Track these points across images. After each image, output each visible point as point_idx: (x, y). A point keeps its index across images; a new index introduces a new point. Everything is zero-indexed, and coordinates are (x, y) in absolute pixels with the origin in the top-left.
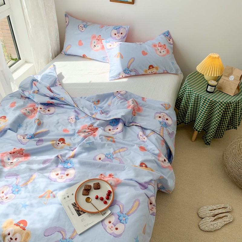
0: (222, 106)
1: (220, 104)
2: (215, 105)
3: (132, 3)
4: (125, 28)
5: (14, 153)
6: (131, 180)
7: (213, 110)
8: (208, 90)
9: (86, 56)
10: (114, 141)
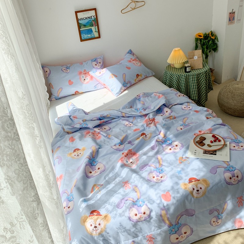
3: (99, 37)
4: (100, 58)
5: (127, 155)
6: (215, 125)
9: (78, 92)
10: (175, 118)
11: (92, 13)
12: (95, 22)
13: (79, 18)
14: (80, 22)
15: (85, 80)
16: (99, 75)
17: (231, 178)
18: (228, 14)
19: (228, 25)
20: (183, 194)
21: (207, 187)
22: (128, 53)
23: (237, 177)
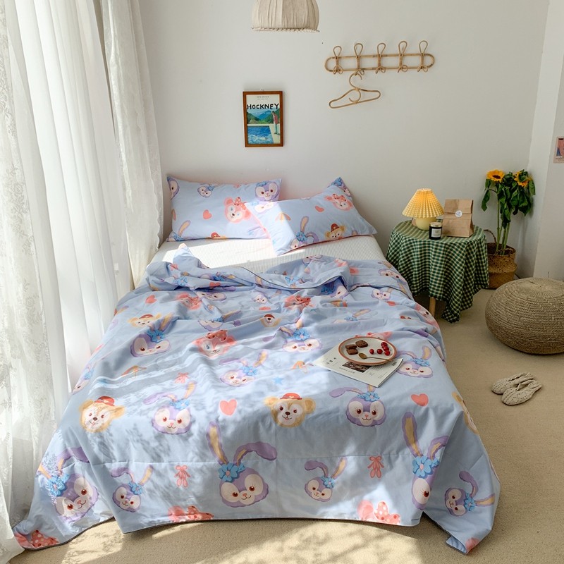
0: (462, 249)
1: (459, 247)
2: (451, 250)
3: (281, 144)
4: (274, 183)
5: (214, 336)
6: (402, 329)
7: (450, 260)
8: (432, 236)
9: (218, 236)
10: (345, 305)
11: (275, 99)
12: (279, 115)
13: (249, 103)
14: (249, 111)
15: (233, 215)
16: (261, 212)
17: (359, 412)
18: (556, 141)
19: (555, 162)
20: (258, 410)
21: (308, 413)
22: (335, 183)
23: (374, 413)
